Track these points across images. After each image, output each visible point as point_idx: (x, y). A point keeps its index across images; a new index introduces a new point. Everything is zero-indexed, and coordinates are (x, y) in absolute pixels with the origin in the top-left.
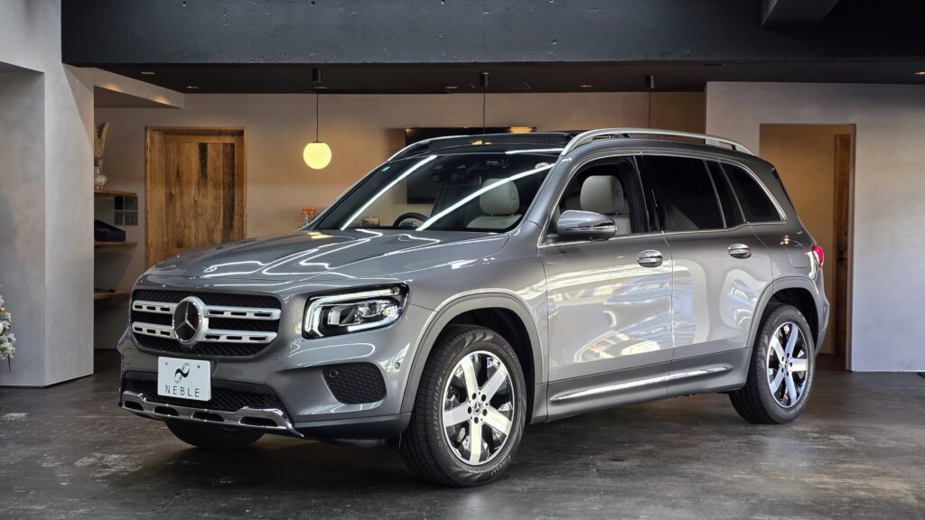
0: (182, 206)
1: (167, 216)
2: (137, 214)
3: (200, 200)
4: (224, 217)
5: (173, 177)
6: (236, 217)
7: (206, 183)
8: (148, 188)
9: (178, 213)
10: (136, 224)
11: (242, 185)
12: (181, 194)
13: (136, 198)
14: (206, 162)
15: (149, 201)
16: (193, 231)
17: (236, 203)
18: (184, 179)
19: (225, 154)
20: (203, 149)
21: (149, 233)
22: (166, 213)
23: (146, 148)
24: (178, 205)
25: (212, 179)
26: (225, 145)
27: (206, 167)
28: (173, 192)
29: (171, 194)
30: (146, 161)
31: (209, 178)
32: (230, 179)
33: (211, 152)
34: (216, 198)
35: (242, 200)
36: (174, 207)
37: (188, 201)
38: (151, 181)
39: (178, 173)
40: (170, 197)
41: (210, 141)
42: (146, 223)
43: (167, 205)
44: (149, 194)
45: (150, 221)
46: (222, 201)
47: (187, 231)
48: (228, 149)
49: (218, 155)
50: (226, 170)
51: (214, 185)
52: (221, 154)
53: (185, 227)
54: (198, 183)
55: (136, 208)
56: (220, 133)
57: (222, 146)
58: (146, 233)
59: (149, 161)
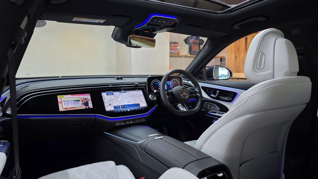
1: (235, 64)
2: (225, 63)
3: (244, 58)
5: (237, 50)
8: (229, 55)
9: (238, 62)
12: (239, 56)
13: (225, 58)
14: (247, 44)
15: (229, 59)
16: (242, 68)
18: (240, 51)
20: (246, 39)
24: (238, 59)
27: (247, 46)
29: (236, 56)
33: (248, 40)
37: (241, 58)
38: (230, 52)
39: (238, 49)
43: (235, 60)
44: (229, 57)
47: (240, 68)
53: (240, 67)
54: (244, 52)
55: (225, 61)
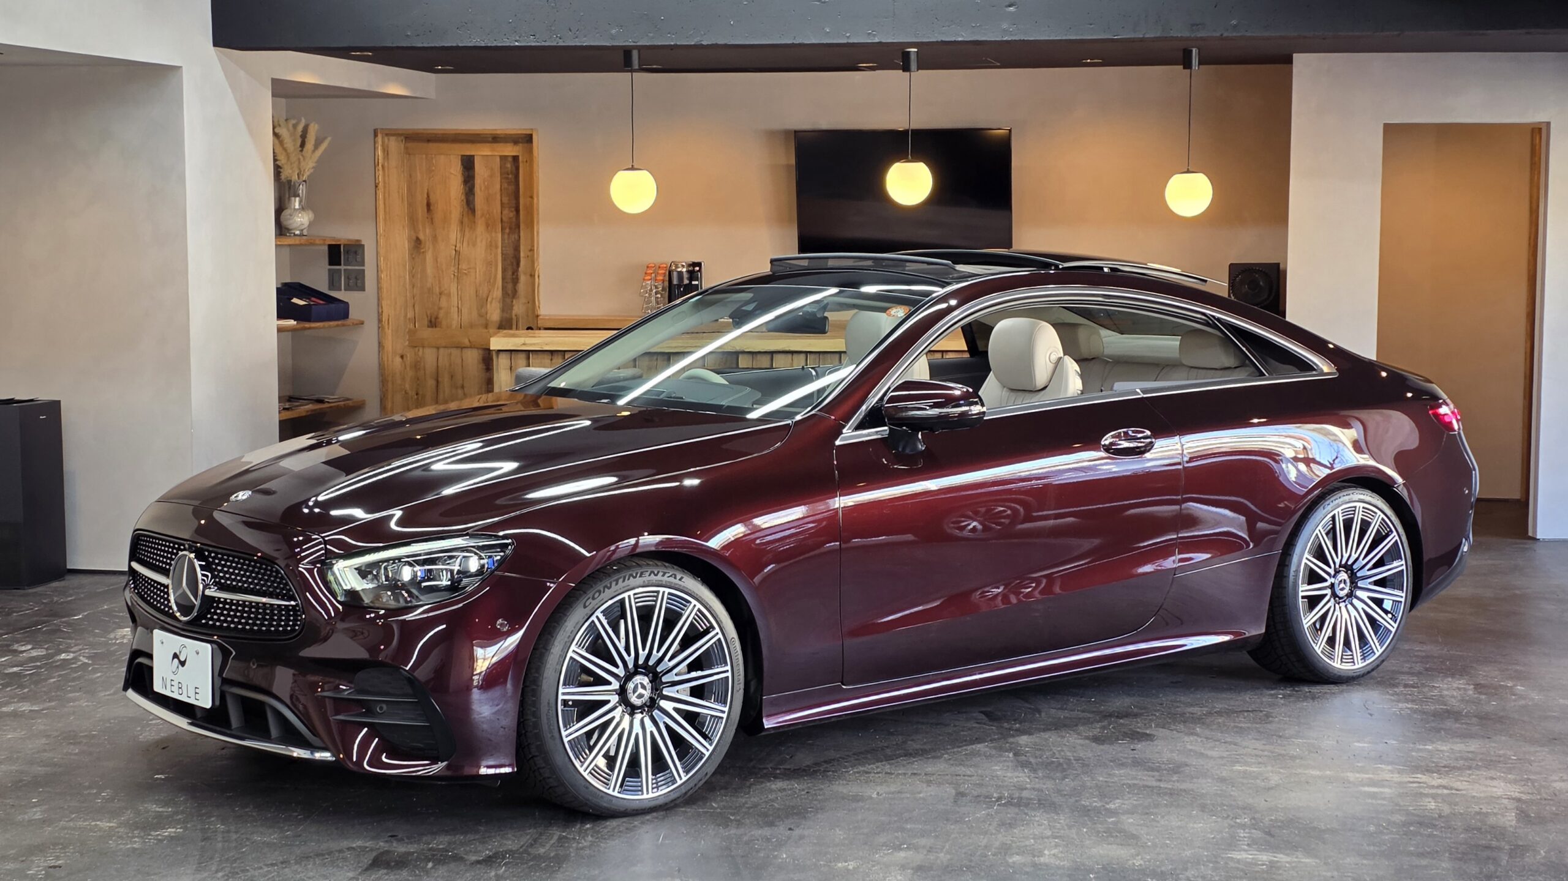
0: (436, 260)
1: (412, 276)
2: (363, 271)
3: (465, 249)
4: (503, 279)
5: (421, 210)
6: (523, 278)
7: (473, 223)
8: (381, 230)
9: (430, 271)
10: (363, 289)
11: (531, 224)
12: (435, 238)
13: (363, 246)
14: (473, 186)
15: (382, 251)
16: (454, 300)
17: (522, 254)
18: (438, 215)
19: (504, 174)
20: (468, 164)
21: (384, 303)
22: (410, 272)
23: (376, 165)
24: (429, 256)
25: (483, 215)
26: (503, 158)
27: (474, 194)
28: (421, 237)
29: (418, 239)
30: (376, 187)
31: (478, 213)
32: (512, 215)
33: (481, 171)
34: (491, 246)
35: (532, 250)
36: (425, 259)
37: (446, 251)
38: (385, 220)
39: (429, 205)
40: (417, 244)
41: (481, 152)
42: (379, 289)
43: (412, 258)
44: (382, 241)
45: (385, 285)
46: (499, 250)
47: (444, 299)
48: (509, 165)
49: (492, 176)
50: (506, 200)
51: (487, 226)
52: (498, 174)
53: (440, 294)
54: (461, 222)
55: (363, 264)
56: (495, 139)
57: (498, 159)
58: (379, 304)
59: (381, 185)
